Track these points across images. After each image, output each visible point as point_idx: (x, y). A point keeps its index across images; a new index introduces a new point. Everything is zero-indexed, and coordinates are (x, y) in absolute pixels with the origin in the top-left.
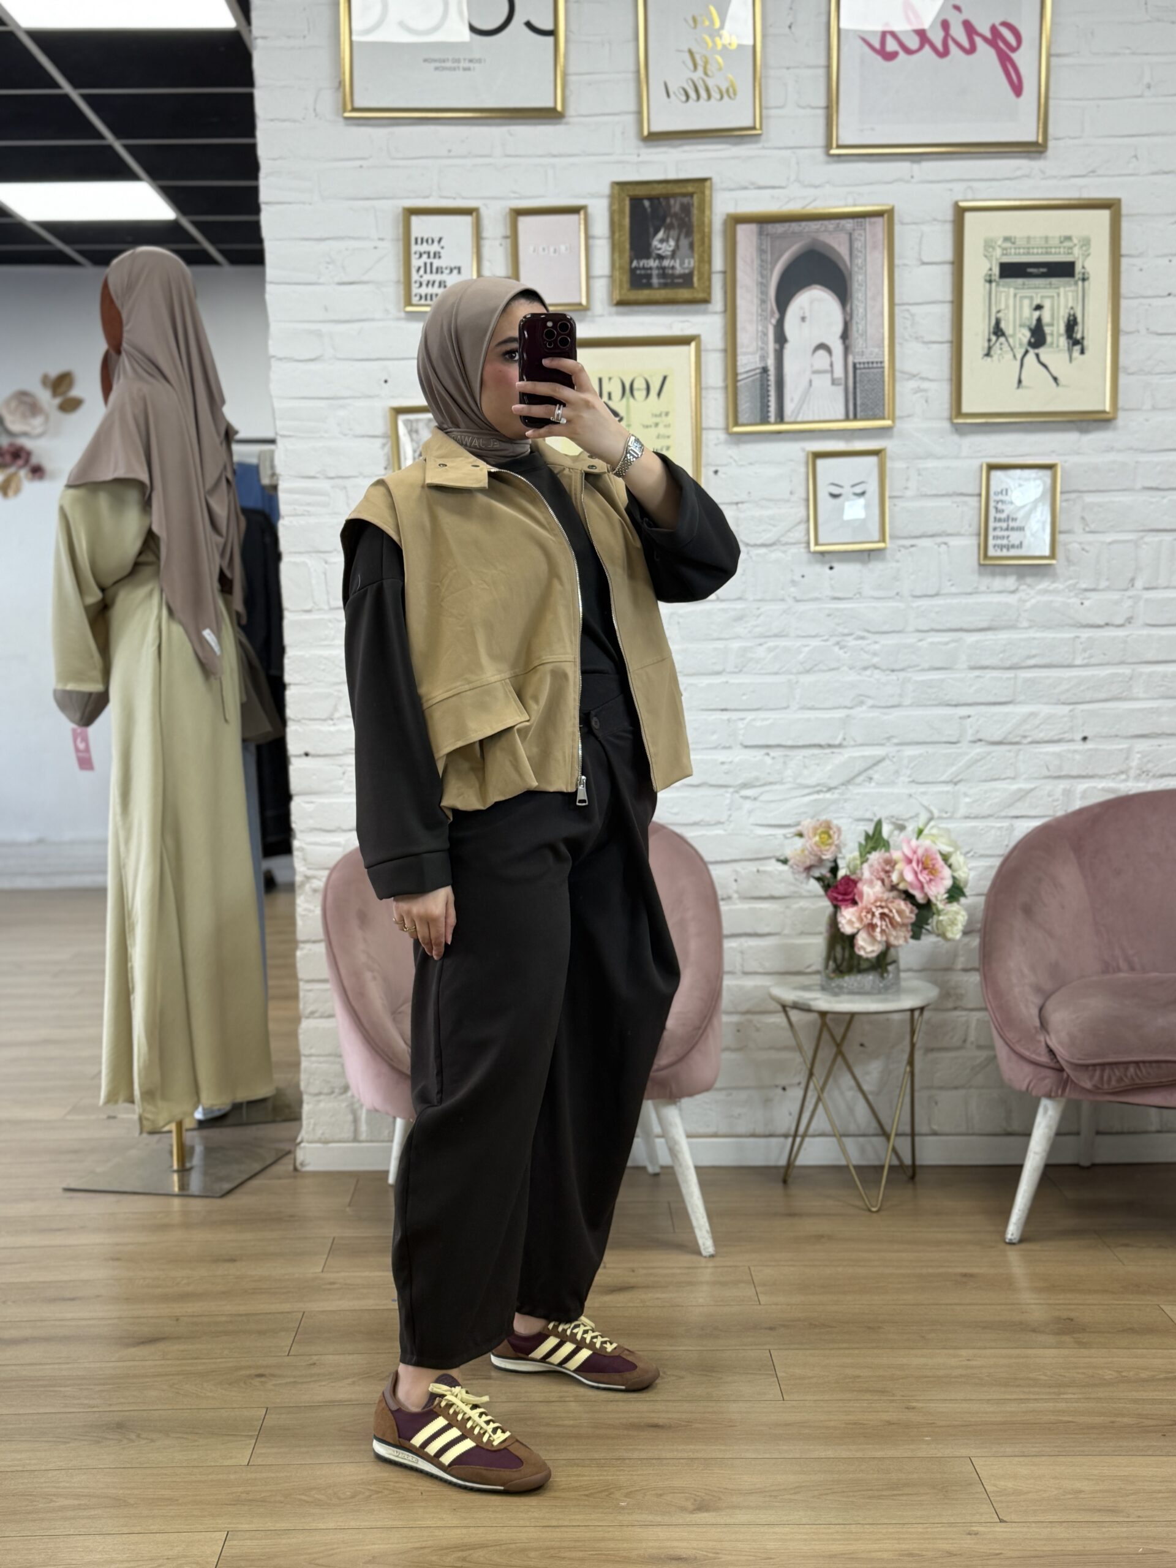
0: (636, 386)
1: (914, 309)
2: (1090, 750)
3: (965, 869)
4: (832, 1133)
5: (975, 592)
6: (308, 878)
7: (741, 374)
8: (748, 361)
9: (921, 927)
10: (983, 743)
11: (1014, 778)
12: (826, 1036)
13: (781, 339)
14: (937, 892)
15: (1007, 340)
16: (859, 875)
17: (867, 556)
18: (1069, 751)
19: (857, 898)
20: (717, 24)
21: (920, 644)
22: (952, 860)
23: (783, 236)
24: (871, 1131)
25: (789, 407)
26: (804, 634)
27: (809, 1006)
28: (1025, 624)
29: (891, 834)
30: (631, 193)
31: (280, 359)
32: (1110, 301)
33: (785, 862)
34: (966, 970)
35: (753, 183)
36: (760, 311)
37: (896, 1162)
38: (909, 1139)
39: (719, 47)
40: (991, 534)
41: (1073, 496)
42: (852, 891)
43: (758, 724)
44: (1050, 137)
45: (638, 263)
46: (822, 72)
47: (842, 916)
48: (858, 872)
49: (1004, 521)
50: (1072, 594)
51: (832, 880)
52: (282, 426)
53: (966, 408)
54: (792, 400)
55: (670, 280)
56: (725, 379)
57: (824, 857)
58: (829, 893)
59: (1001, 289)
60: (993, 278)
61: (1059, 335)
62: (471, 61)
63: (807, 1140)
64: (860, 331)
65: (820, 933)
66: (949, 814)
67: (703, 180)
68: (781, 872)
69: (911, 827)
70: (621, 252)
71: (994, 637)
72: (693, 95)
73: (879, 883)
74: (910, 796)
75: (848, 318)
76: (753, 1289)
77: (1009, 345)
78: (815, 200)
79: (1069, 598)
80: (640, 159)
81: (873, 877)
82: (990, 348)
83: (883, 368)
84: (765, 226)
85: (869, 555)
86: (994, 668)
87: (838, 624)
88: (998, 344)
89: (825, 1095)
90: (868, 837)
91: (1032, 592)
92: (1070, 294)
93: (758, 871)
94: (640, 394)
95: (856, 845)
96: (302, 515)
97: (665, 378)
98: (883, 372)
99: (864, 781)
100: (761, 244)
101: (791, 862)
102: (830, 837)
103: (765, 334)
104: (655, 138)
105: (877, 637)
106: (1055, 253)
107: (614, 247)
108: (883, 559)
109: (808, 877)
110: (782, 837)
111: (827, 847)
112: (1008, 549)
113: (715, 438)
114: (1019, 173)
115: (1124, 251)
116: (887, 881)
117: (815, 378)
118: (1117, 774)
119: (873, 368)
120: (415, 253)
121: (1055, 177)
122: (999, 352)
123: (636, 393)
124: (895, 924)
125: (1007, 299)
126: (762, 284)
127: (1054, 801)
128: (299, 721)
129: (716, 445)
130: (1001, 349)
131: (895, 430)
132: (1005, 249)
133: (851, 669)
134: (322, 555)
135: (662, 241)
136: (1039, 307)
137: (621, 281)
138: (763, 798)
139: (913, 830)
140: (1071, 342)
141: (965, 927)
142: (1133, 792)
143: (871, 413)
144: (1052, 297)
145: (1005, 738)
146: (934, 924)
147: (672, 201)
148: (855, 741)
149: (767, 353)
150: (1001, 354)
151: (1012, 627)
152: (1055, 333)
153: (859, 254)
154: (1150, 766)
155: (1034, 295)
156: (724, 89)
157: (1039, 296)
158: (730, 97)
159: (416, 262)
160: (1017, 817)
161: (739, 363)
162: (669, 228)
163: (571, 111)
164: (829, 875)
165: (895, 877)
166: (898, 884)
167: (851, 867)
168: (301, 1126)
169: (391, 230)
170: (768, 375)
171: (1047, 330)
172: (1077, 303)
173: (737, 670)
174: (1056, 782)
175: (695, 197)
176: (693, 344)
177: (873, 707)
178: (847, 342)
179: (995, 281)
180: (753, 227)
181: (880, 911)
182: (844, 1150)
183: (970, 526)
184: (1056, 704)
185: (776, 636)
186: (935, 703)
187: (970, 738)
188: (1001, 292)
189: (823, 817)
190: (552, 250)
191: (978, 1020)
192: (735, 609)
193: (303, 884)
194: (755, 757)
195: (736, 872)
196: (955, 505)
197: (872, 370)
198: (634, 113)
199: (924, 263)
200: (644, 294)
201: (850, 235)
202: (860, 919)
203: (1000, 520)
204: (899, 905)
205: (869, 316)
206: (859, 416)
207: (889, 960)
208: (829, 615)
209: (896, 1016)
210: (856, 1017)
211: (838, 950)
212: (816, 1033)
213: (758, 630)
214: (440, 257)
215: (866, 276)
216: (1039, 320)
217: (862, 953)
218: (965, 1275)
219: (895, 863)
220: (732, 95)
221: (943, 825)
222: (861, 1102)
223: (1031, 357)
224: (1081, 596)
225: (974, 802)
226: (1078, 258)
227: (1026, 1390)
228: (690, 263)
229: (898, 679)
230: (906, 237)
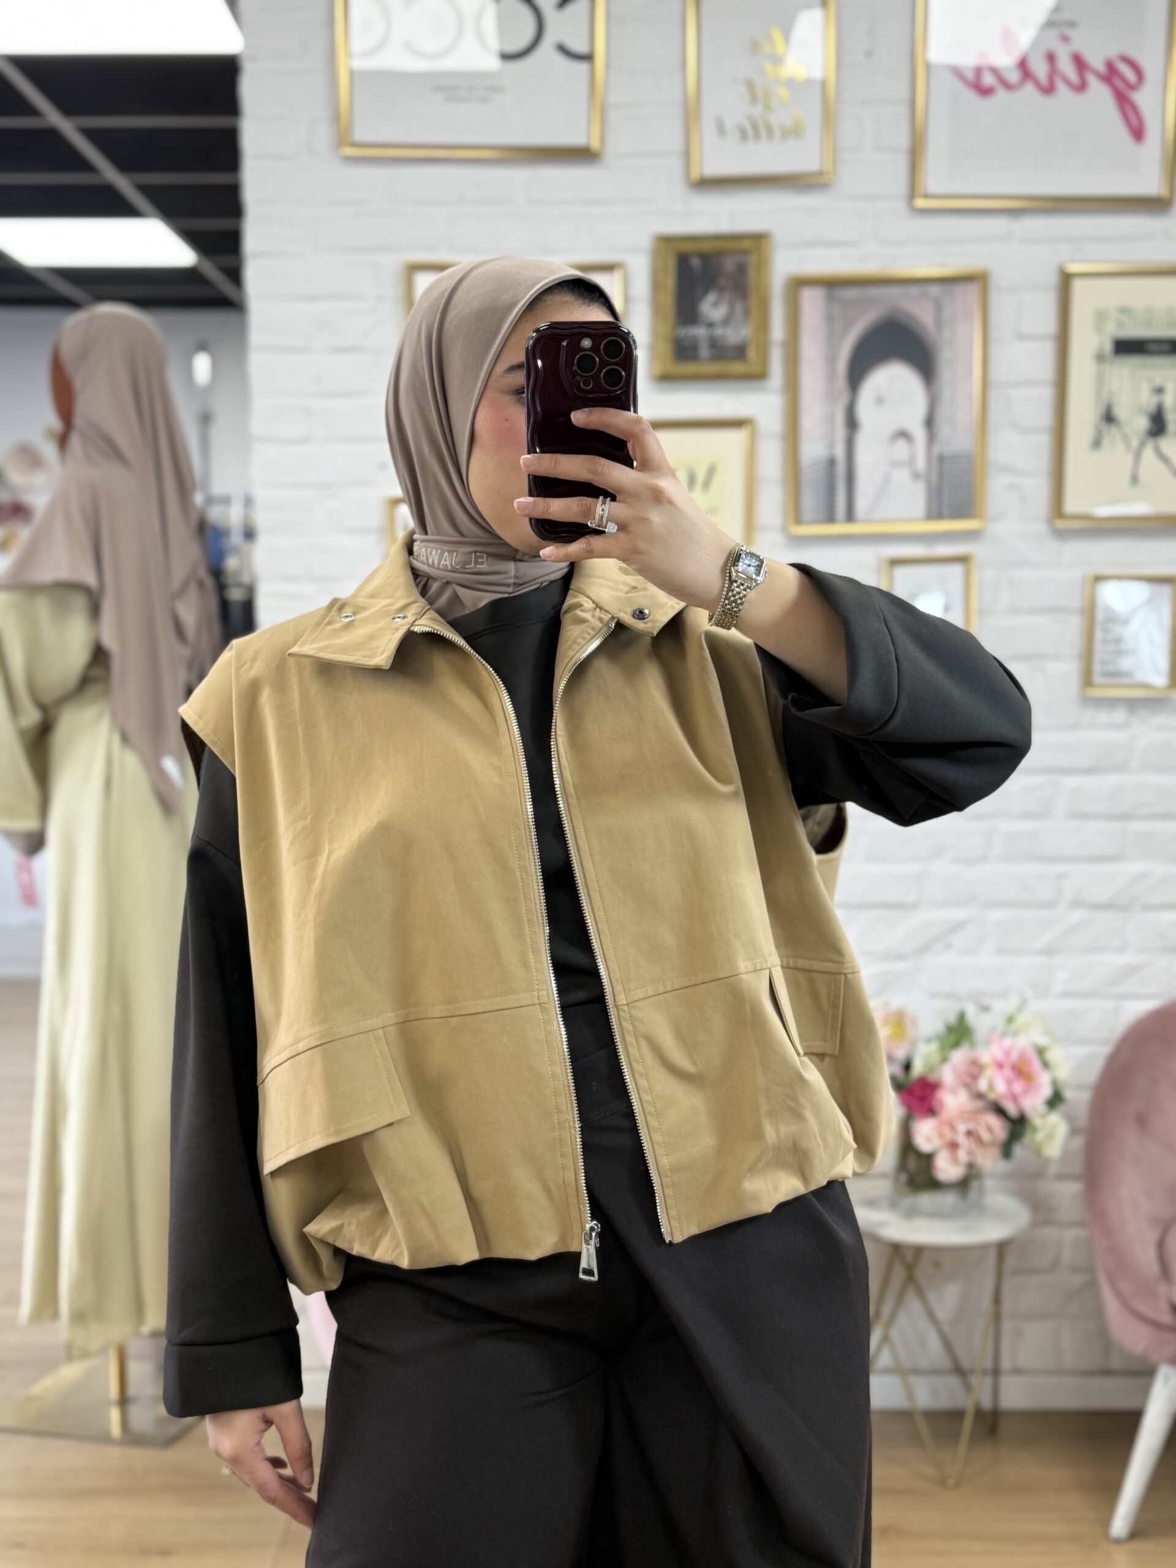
1: (1011, 391)
3: (1065, 1065)
5: (1075, 726)
7: (803, 464)
8: (813, 449)
10: (1084, 906)
11: (1121, 950)
13: (852, 424)
14: (1034, 1101)
15: (1120, 428)
16: (939, 1078)
19: (935, 1106)
20: (780, 51)
23: (855, 303)
24: (944, 1367)
25: (862, 504)
28: (1136, 766)
30: (679, 249)
31: (265, 440)
34: (1062, 1177)
35: (820, 239)
36: (827, 388)
38: (991, 1378)
39: (784, 78)
40: (1097, 657)
42: (930, 1096)
44: (1175, 191)
45: (684, 331)
46: (903, 110)
47: (918, 1126)
48: (938, 1073)
49: (1113, 642)
51: (904, 1079)
52: (261, 516)
53: (1069, 509)
55: (722, 352)
56: (785, 469)
57: (897, 1054)
58: (903, 1098)
59: (1114, 368)
60: (1105, 356)
64: (948, 416)
66: (1042, 991)
67: (762, 236)
70: (664, 318)
71: (1097, 781)
72: (750, 133)
73: (964, 1090)
74: (998, 969)
75: (933, 402)
77: (1123, 434)
78: (893, 261)
80: (690, 207)
81: (956, 1083)
82: (1099, 437)
83: (972, 462)
84: (834, 290)
86: (1097, 817)
88: (1108, 434)
90: (950, 1029)
91: (1146, 728)
95: (936, 1040)
97: (713, 467)
98: (973, 467)
99: (943, 949)
100: (830, 312)
102: (903, 1029)
103: (833, 419)
104: (705, 184)
107: (657, 309)
111: (901, 1042)
113: (771, 538)
114: (1139, 232)
116: (973, 1089)
119: (960, 460)
122: (1109, 443)
124: (982, 1142)
125: (1122, 381)
126: (828, 359)
130: (1112, 439)
131: (986, 533)
132: (1120, 322)
135: (712, 305)
136: (1159, 391)
137: (663, 352)
143: (959, 513)
145: (1110, 902)
146: (1028, 1140)
147: (725, 260)
148: (931, 901)
149: (835, 441)
151: (1121, 768)
153: (947, 325)
155: (1154, 376)
156: (789, 127)
158: (795, 137)
160: (1125, 997)
161: (801, 452)
162: (721, 290)
163: (609, 151)
164: (901, 1073)
165: (982, 1085)
166: (986, 1093)
167: (928, 1065)
169: (390, 288)
170: (836, 468)
171: (1170, 417)
176: (746, 428)
177: (954, 860)
178: (932, 429)
179: (1107, 359)
180: (821, 291)
181: (965, 1125)
183: (1070, 647)
186: (1026, 856)
187: (1068, 899)
188: (1114, 373)
191: (1074, 1238)
196: (1055, 624)
197: (960, 463)
198: (681, 153)
199: (1022, 337)
200: (690, 368)
201: (938, 303)
202: (941, 1135)
203: (1107, 642)
204: (987, 1119)
205: (956, 398)
206: (942, 516)
211: (912, 1164)
215: (953, 354)
216: (1160, 405)
217: (940, 1174)
219: (984, 1066)
220: (797, 134)
221: (1038, 1009)
222: (935, 1336)
223: (1149, 448)
225: (1075, 976)
228: (745, 332)
229: (985, 830)
230: (1002, 306)
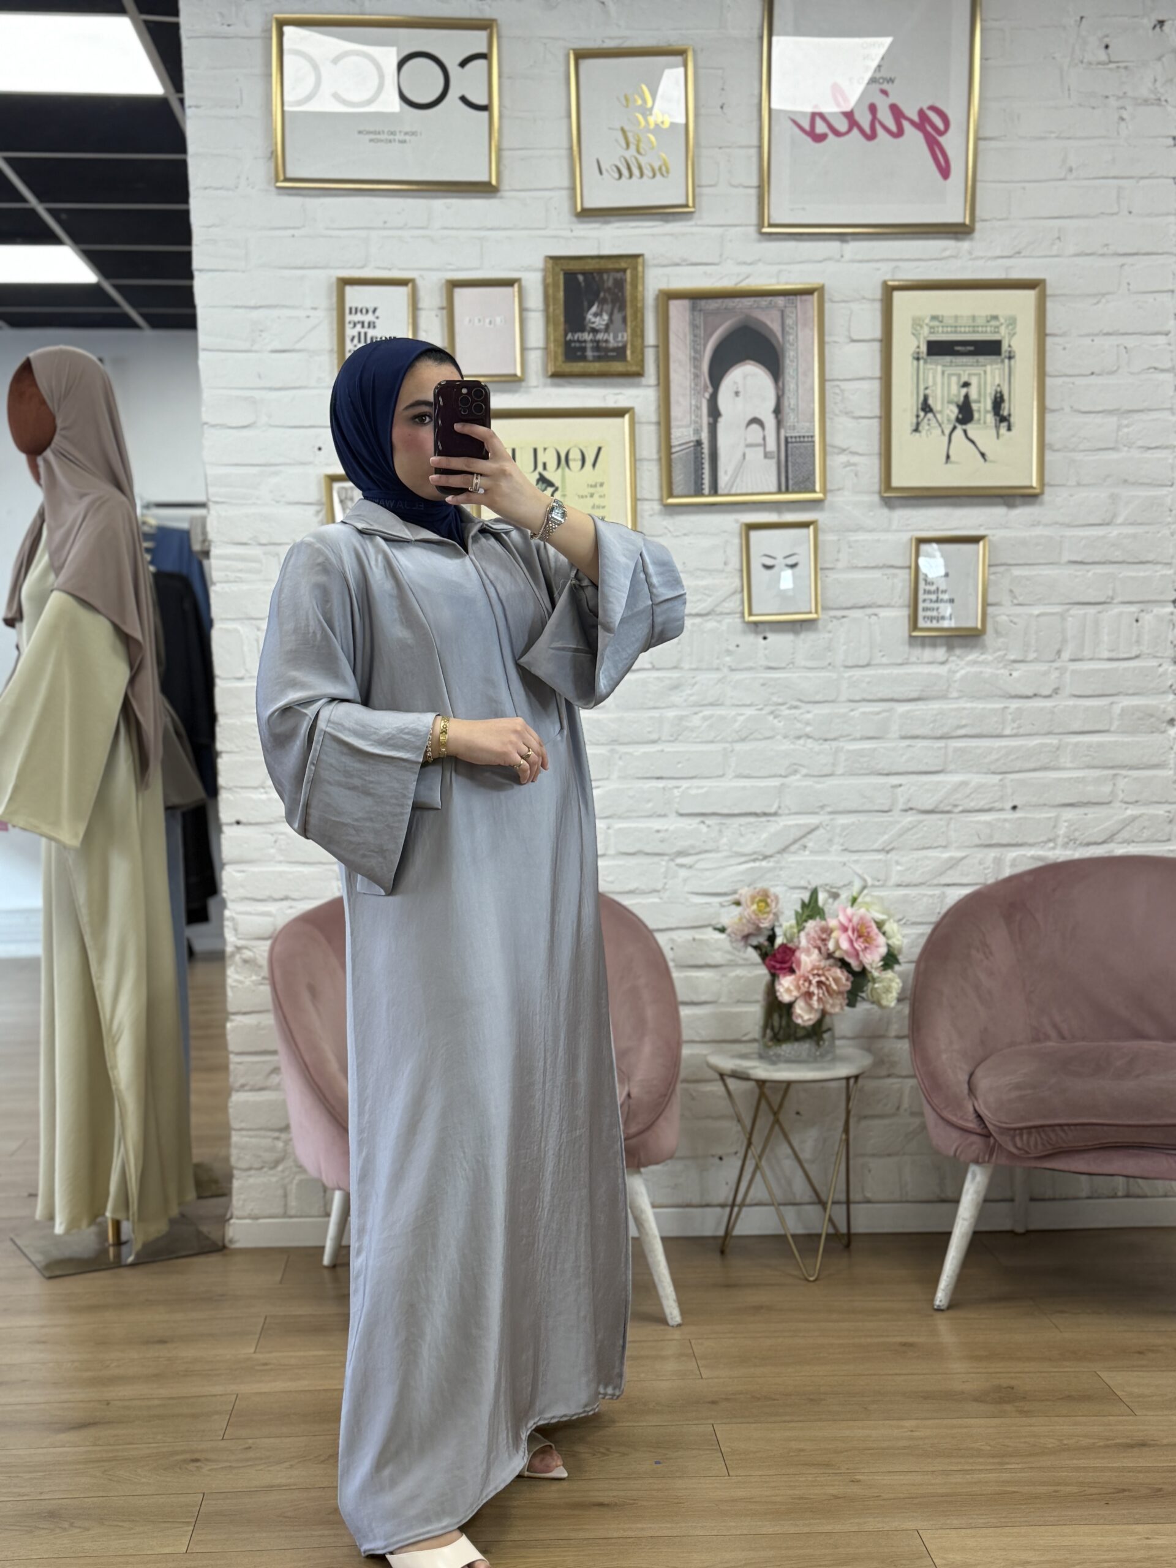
0: (571, 456)
1: (844, 385)
2: (1019, 819)
3: (899, 937)
4: (769, 1201)
5: (905, 663)
6: (239, 949)
7: (675, 446)
8: (682, 434)
9: (857, 995)
10: (914, 812)
11: (945, 847)
12: (763, 1104)
13: (714, 413)
14: (872, 959)
15: (935, 416)
16: (797, 944)
17: (797, 627)
18: (998, 820)
19: (794, 966)
20: (650, 104)
21: (852, 714)
22: (887, 927)
23: (716, 312)
24: (807, 1199)
25: (723, 480)
26: (740, 703)
27: (748, 1074)
28: (955, 694)
29: (825, 903)
30: (566, 267)
31: (213, 426)
32: (1036, 379)
33: (722, 930)
34: (899, 1037)
35: (685, 260)
36: (693, 385)
37: (831, 1231)
38: (844, 1207)
39: (652, 126)
40: (921, 605)
41: (1001, 569)
42: (790, 959)
43: (693, 792)
44: (977, 219)
45: (573, 336)
46: (753, 152)
47: (780, 984)
48: (796, 940)
49: (934, 592)
50: (1001, 665)
51: (769, 949)
52: (216, 492)
53: (895, 483)
54: (726, 472)
55: (604, 353)
56: (659, 451)
57: (762, 925)
58: (767, 961)
59: (929, 366)
60: (921, 356)
61: (986, 412)
62: (406, 134)
63: (745, 1209)
64: (792, 406)
65: (757, 1002)
66: (881, 883)
67: (636, 256)
68: (717, 941)
69: (845, 895)
70: (556, 325)
71: (924, 707)
72: (625, 172)
73: (816, 951)
74: (845, 864)
75: (780, 393)
76: (695, 1363)
77: (937, 421)
78: (747, 277)
79: (998, 669)
80: (575, 233)
81: (810, 946)
82: (918, 424)
83: (813, 442)
84: (698, 301)
85: (801, 625)
86: (924, 738)
87: (773, 694)
88: (926, 421)
89: (763, 1163)
90: (804, 905)
91: (962, 663)
92: (997, 372)
93: (694, 939)
94: (575, 464)
95: (793, 913)
96: (235, 582)
97: (599, 449)
98: (814, 446)
99: (799, 849)
100: (694, 319)
101: (729, 931)
102: (767, 905)
103: (698, 408)
104: (587, 214)
105: (809, 707)
106: (982, 332)
107: (548, 320)
108: (816, 630)
109: (747, 945)
110: (718, 905)
111: (765, 916)
112: (938, 621)
113: (650, 508)
114: (947, 253)
115: (1048, 331)
116: (823, 949)
117: (748, 451)
118: (1046, 842)
119: (804, 442)
120: (350, 323)
121: (982, 258)
122: (927, 427)
123: (571, 464)
124: (831, 991)
125: (934, 377)
126: (695, 359)
127: (985, 869)
128: (230, 789)
129: (651, 515)
130: (929, 425)
131: (827, 503)
132: (931, 328)
133: (785, 737)
134: (254, 622)
135: (596, 315)
136: (966, 385)
137: (555, 353)
138: (698, 866)
139: (847, 898)
140: (998, 419)
141: (899, 994)
142: (1061, 859)
143: (802, 486)
144: (979, 375)
145: (936, 807)
146: (869, 991)
147: (605, 276)
148: (789, 809)
149: (701, 426)
150: (928, 430)
151: (943, 697)
152: (982, 409)
153: (791, 331)
154: (1077, 834)
155: (961, 372)
156: (656, 167)
157: (967, 372)
158: (662, 175)
159: (350, 332)
160: (948, 885)
161: (673, 436)
162: (603, 302)
163: (505, 186)
164: (766, 943)
165: (831, 945)
166: (834, 952)
167: (788, 935)
168: (230, 1201)
169: (325, 301)
170: (702, 448)
171: (974, 406)
172: (1004, 379)
173: (672, 739)
174: (986, 850)
175: (628, 272)
176: (627, 417)
177: (806, 776)
178: (780, 416)
179: (923, 358)
180: (686, 303)
181: (817, 979)
182: (782, 1219)
183: (900, 598)
184: (986, 773)
185: (712, 704)
186: (868, 772)
187: (900, 805)
188: (929, 369)
189: (760, 885)
190: (487, 321)
191: (912, 1087)
192: (670, 678)
193: (233, 955)
194: (690, 825)
195: (672, 940)
196: (885, 577)
197: (804, 444)
198: (568, 189)
199: (853, 341)
201: (782, 312)
202: (798, 988)
203: (929, 592)
204: (835, 973)
205: (800, 391)
206: (790, 489)
207: (824, 1028)
208: (763, 685)
209: (833, 1084)
210: (793, 1086)
211: (776, 1017)
212: (755, 1103)
213: (693, 698)
214: (374, 327)
215: (797, 353)
216: (967, 397)
217: (799, 1021)
218: (904, 1344)
219: (832, 931)
220: (665, 174)
221: (876, 893)
222: (800, 1172)
223: (959, 432)
224: (1009, 667)
225: (907, 869)
226: (1004, 337)
227: (971, 1461)
228: (625, 337)
229: (831, 749)
230: (836, 315)
